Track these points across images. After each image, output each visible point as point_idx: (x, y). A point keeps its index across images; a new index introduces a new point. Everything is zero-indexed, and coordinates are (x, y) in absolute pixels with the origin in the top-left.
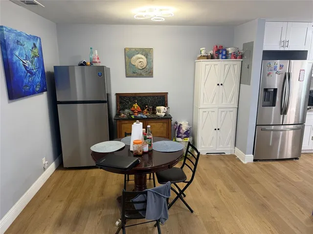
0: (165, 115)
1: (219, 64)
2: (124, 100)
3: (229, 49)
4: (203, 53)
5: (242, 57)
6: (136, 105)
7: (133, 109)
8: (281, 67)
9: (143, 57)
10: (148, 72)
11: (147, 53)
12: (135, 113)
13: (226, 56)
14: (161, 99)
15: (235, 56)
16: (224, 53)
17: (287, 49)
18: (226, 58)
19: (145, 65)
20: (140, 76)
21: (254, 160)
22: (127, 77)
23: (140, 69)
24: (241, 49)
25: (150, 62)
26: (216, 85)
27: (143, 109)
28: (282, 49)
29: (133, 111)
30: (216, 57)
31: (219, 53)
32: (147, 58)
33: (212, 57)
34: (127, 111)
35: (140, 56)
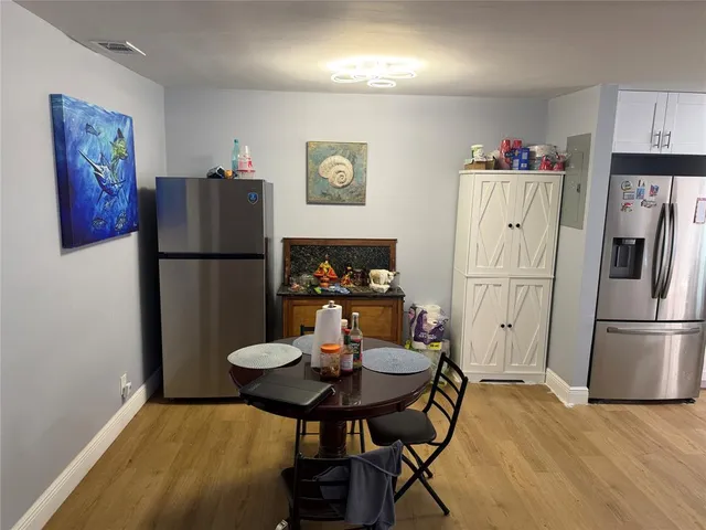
0: (390, 289)
1: (513, 182)
2: (302, 252)
3: (536, 148)
4: (478, 156)
5: (564, 166)
6: (326, 266)
7: (318, 273)
8: (654, 190)
9: (345, 161)
10: (353, 195)
11: (355, 153)
12: (322, 282)
13: (530, 163)
14: (383, 254)
15: (550, 163)
16: (525, 156)
17: (665, 151)
18: (529, 168)
19: (348, 181)
20: (338, 202)
21: (591, 401)
22: (309, 203)
23: (339, 188)
24: (562, 148)
25: (359, 172)
26: (506, 225)
27: (340, 275)
28: (656, 151)
29: (319, 277)
30: (507, 165)
31: (515, 156)
32: (353, 163)
33: (497, 165)
34: (306, 277)
35: (338, 158)
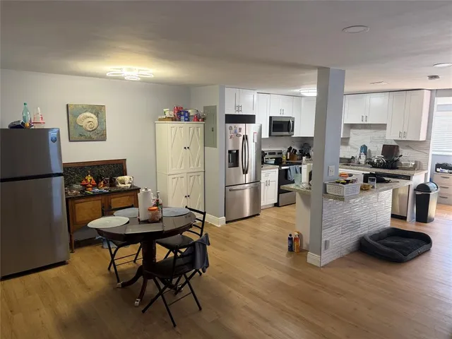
0: (131, 186)
1: (183, 127)
2: (74, 172)
3: (190, 111)
4: (168, 115)
5: (203, 120)
6: (89, 178)
7: (84, 182)
8: (240, 129)
9: (93, 115)
10: (99, 135)
11: (98, 111)
12: (88, 187)
13: (188, 119)
14: (119, 167)
15: (197, 118)
16: (186, 115)
17: (240, 113)
18: (188, 121)
19: (96, 126)
20: (91, 139)
21: (227, 222)
22: (70, 141)
23: (90, 131)
24: (201, 111)
25: (102, 121)
26: (183, 148)
27: (98, 182)
28: (237, 113)
29: (85, 185)
30: (178, 119)
31: (181, 115)
32: (97, 116)
33: (173, 119)
34: (75, 186)
35: (88, 114)
